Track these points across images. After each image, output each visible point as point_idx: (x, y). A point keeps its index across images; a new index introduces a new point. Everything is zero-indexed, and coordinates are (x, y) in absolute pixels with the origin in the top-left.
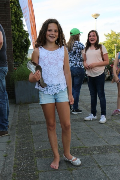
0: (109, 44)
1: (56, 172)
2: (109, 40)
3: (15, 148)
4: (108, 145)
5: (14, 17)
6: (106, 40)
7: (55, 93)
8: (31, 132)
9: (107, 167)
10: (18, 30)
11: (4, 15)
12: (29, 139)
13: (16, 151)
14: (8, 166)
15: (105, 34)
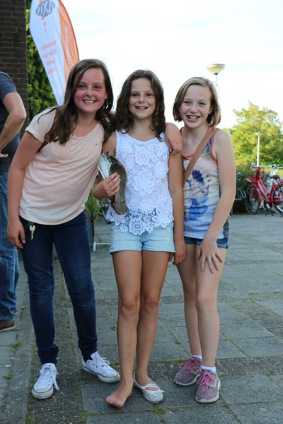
0: (244, 132)
1: (126, 417)
2: (244, 123)
3: (30, 360)
4: (245, 356)
5: (33, 65)
6: (237, 123)
7: (144, 231)
8: (68, 323)
9: (243, 407)
10: (40, 94)
11: (13, 58)
12: (63, 340)
13: (33, 366)
14: (14, 399)
15: (234, 110)
